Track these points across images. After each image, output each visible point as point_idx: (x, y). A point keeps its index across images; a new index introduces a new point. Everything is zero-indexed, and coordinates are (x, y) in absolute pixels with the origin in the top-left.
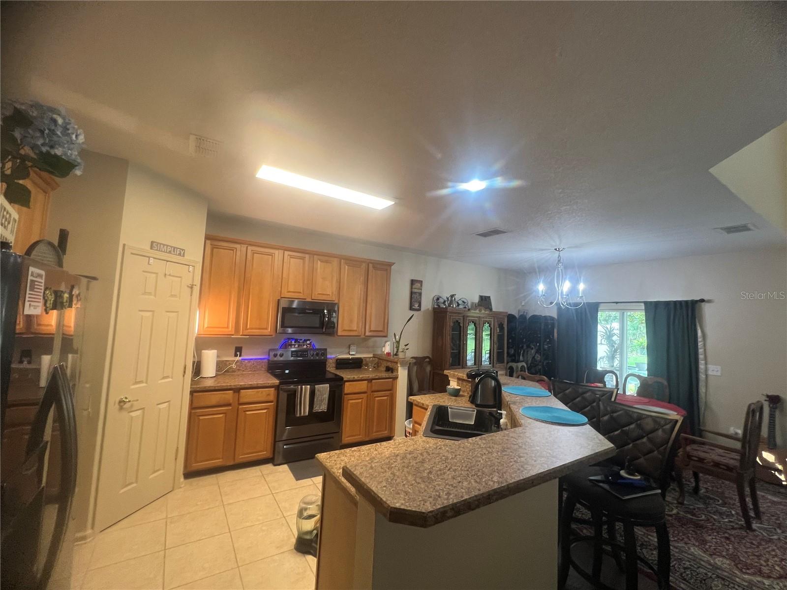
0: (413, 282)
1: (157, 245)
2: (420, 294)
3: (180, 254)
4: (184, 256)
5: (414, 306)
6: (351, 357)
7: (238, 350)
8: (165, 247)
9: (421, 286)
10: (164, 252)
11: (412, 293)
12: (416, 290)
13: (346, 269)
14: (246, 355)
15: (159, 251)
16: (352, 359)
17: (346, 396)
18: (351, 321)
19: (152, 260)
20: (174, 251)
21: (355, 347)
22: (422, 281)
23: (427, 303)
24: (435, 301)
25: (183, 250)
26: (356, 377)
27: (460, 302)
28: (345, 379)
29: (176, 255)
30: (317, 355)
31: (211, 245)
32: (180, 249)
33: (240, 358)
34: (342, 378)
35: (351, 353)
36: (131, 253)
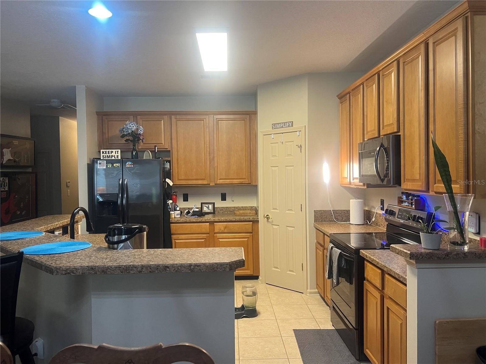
1: (274, 126)
3: (289, 126)
4: (292, 126)
7: (382, 203)
8: (279, 124)
10: (279, 128)
15: (276, 128)
17: (365, 282)
19: (273, 136)
20: (285, 126)
25: (290, 122)
29: (287, 127)
32: (288, 122)
36: (264, 135)
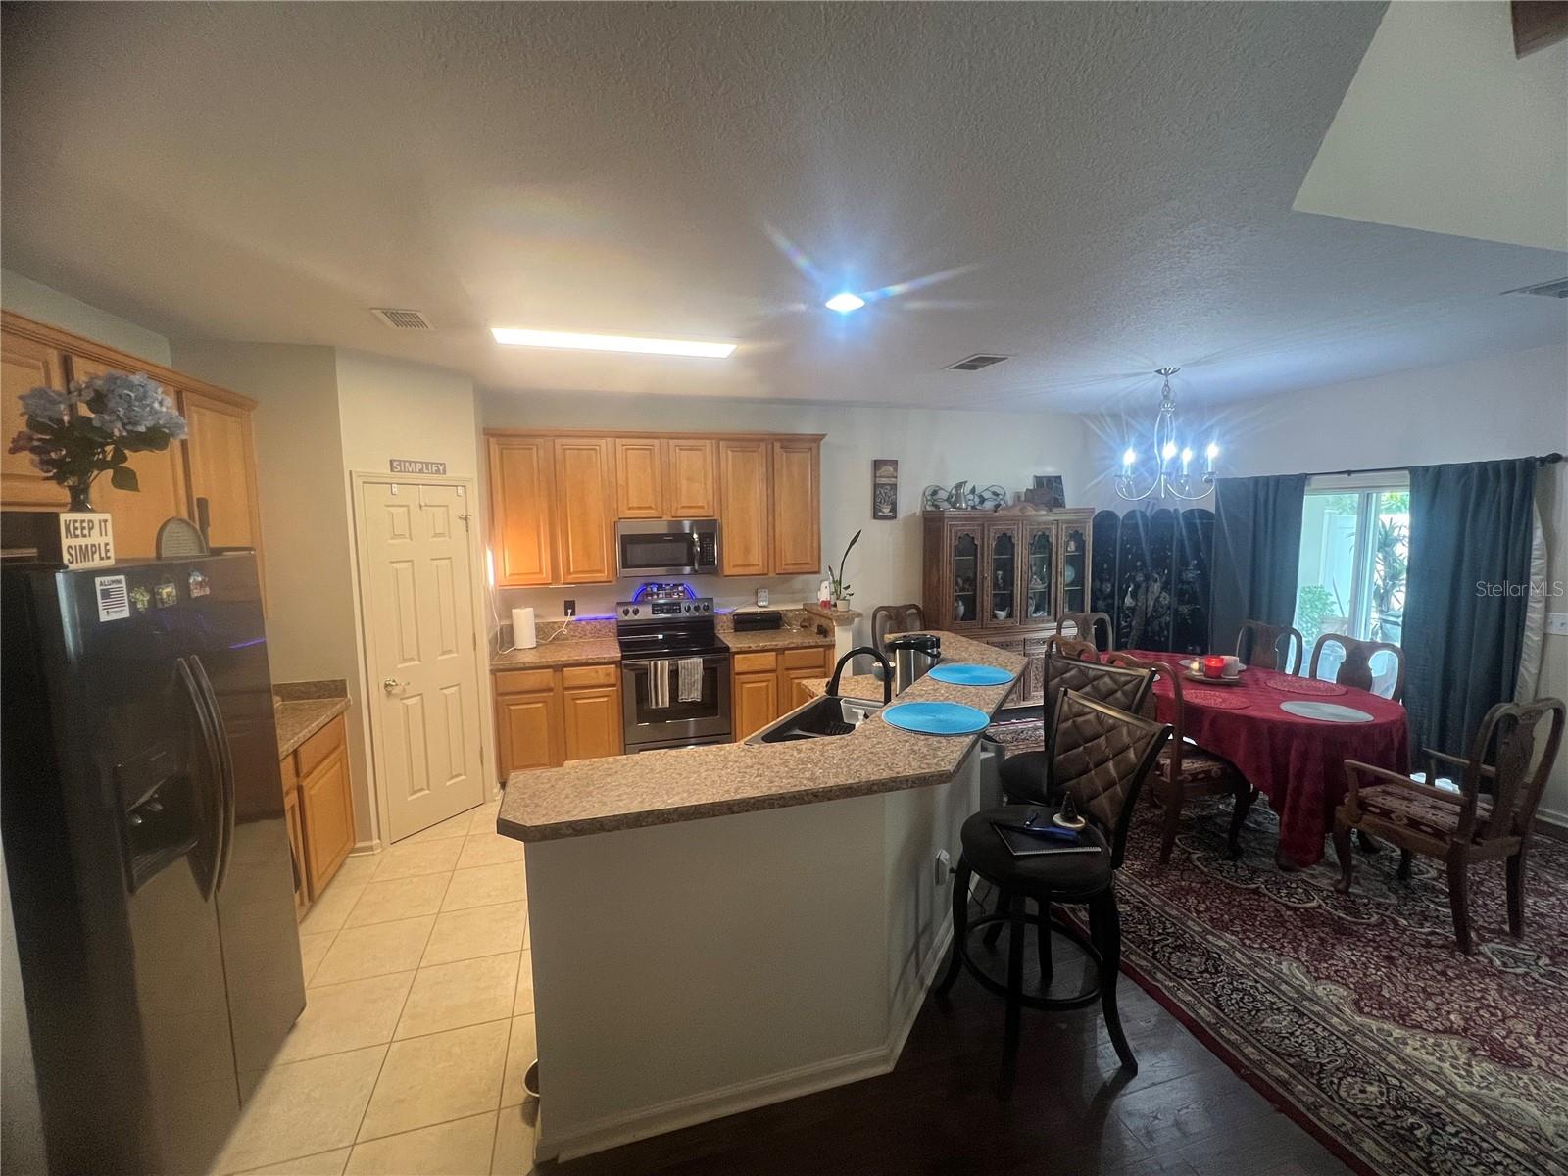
0: (877, 464)
1: (400, 466)
2: (894, 487)
3: (438, 472)
4: (444, 472)
5: (881, 511)
6: (759, 610)
7: (570, 606)
8: (413, 464)
9: (896, 470)
10: (412, 472)
11: (876, 486)
12: (884, 481)
13: (729, 456)
14: (584, 612)
15: (405, 471)
16: (761, 614)
17: (737, 677)
18: (747, 550)
19: (395, 488)
20: (428, 469)
21: (767, 594)
22: (896, 461)
23: (910, 502)
24: (929, 498)
25: (441, 464)
26: (753, 646)
27: (986, 495)
28: (733, 650)
29: (432, 473)
30: (697, 608)
31: (498, 444)
32: (437, 463)
33: (574, 618)
34: (727, 648)
35: (759, 604)
36: (364, 483)
